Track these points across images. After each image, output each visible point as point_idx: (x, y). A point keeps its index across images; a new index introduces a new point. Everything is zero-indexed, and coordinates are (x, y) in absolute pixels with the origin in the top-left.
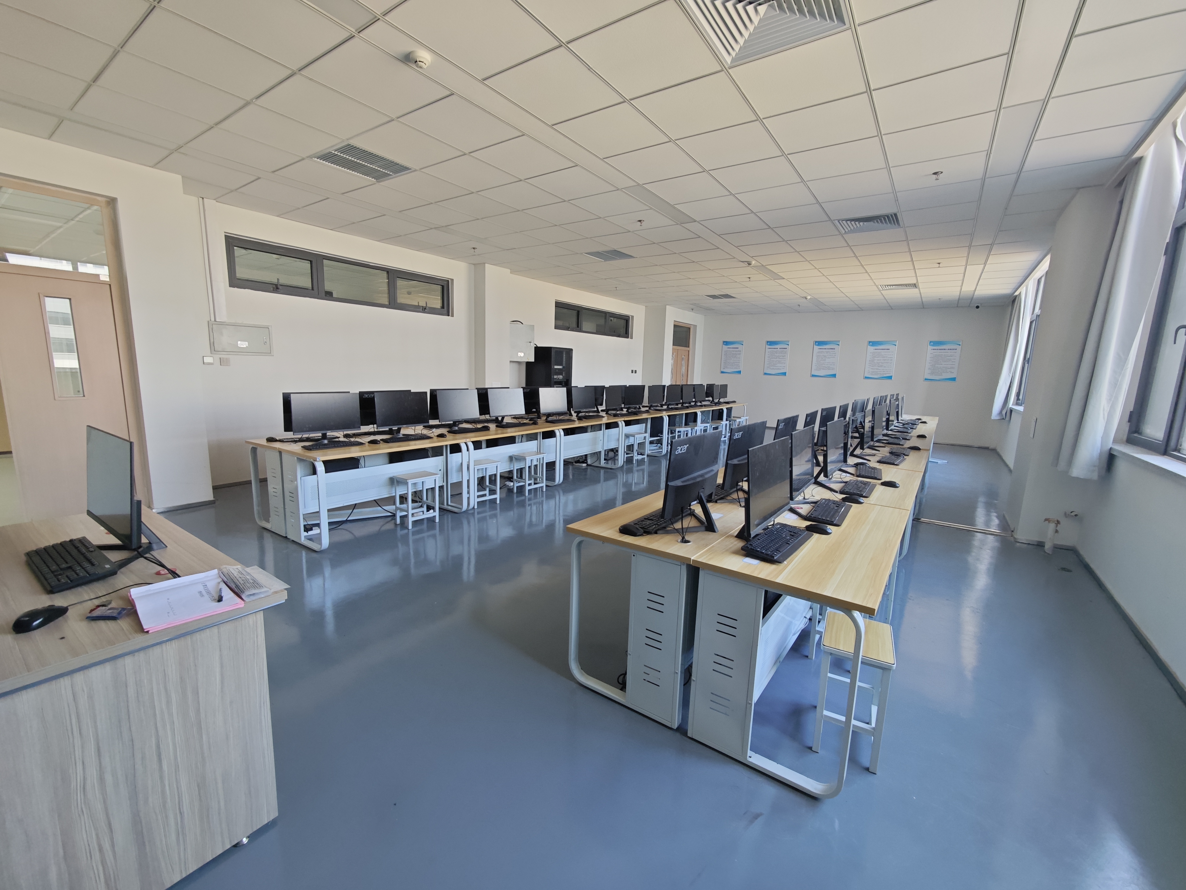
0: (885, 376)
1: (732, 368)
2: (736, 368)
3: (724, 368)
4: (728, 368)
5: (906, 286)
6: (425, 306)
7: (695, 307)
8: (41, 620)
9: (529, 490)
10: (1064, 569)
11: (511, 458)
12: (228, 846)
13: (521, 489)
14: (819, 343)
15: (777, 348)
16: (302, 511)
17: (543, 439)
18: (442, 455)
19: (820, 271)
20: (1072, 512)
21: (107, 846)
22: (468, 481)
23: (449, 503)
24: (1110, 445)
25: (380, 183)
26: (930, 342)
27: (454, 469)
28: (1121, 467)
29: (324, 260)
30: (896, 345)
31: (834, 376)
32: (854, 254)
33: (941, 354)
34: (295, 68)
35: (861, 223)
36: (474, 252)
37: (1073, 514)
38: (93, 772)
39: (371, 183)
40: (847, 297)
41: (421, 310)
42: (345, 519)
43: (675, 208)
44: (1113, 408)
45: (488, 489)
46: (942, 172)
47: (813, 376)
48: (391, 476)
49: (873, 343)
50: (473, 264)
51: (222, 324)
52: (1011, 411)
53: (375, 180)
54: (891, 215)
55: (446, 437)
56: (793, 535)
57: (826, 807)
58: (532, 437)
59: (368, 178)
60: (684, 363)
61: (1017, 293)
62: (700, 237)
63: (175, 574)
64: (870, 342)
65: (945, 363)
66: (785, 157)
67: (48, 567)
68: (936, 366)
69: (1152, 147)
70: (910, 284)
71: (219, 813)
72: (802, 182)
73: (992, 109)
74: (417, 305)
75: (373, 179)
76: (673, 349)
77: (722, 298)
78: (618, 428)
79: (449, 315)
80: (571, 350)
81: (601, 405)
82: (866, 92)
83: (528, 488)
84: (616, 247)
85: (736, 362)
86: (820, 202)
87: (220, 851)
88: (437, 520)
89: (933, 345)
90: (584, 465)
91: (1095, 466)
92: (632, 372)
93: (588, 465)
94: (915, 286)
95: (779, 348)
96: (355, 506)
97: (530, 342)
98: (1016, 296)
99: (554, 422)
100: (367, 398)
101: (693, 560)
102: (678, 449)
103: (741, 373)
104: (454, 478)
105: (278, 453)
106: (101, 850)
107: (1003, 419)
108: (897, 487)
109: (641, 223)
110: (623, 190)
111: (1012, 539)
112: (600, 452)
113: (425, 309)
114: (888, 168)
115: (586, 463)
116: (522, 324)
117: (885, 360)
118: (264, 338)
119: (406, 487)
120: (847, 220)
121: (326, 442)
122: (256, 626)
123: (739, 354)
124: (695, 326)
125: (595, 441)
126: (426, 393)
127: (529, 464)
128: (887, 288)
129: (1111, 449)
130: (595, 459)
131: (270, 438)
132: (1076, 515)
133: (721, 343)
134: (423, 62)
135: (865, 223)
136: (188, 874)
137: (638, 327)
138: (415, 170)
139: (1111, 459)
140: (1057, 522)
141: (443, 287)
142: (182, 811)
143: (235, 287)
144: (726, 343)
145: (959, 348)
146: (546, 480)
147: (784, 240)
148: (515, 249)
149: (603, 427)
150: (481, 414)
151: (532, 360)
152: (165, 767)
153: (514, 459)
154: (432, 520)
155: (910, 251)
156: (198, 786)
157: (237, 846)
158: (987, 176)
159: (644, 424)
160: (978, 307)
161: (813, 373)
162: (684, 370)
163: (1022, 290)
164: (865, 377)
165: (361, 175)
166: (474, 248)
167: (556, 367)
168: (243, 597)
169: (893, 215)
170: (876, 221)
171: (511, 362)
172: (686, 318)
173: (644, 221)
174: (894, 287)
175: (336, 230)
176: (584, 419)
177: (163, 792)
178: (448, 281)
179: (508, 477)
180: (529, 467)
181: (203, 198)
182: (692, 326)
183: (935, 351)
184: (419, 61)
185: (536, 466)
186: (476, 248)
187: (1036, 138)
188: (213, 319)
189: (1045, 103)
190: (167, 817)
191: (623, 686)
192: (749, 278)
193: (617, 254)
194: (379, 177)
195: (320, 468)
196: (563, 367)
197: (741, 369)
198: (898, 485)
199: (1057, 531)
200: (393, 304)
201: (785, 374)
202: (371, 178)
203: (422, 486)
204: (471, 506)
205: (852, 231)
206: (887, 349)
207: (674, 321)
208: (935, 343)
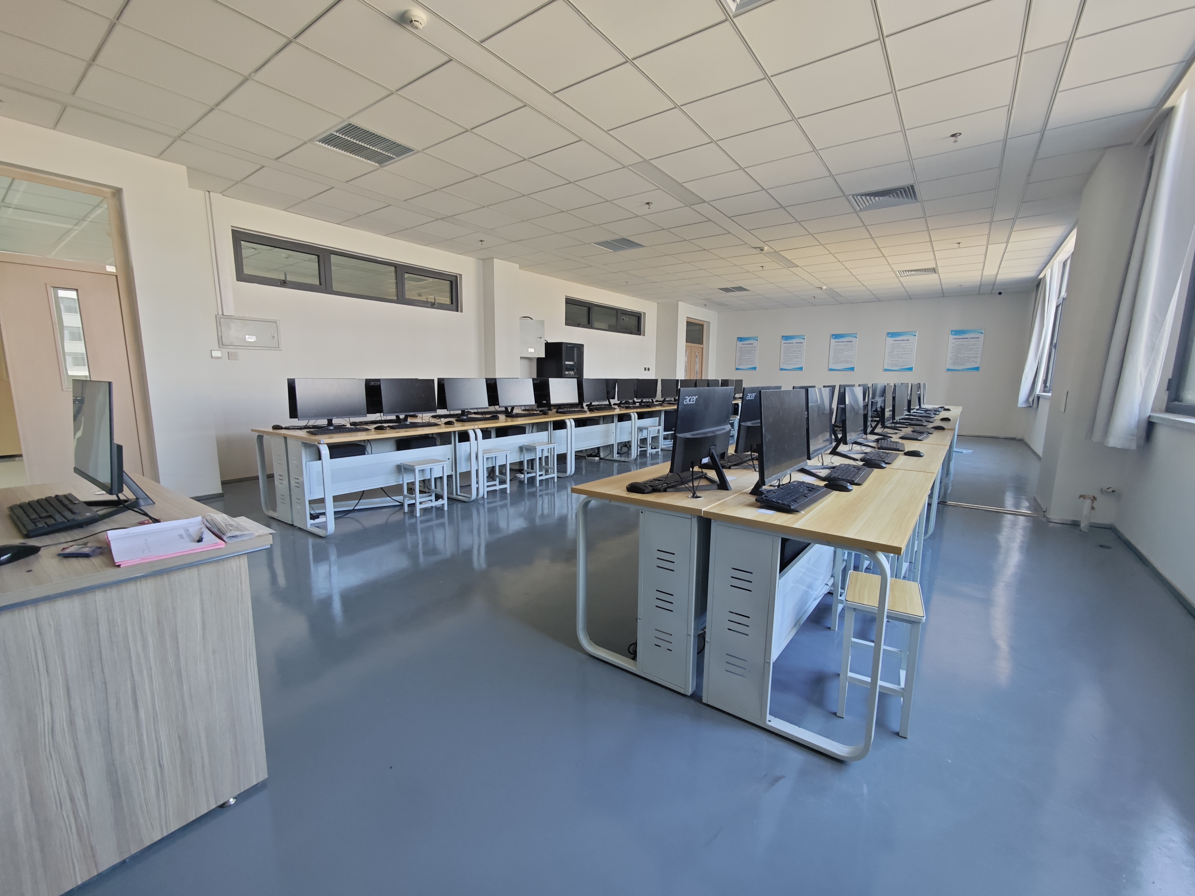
0: (905, 367)
1: (747, 364)
2: (751, 364)
3: (739, 365)
4: (743, 364)
5: (925, 271)
6: (434, 301)
7: (708, 303)
8: (9, 555)
9: (540, 481)
10: (1101, 546)
11: (521, 449)
12: (213, 806)
13: (532, 480)
14: (836, 336)
15: (793, 343)
16: (308, 497)
17: (553, 430)
18: (450, 443)
19: (835, 257)
20: (1108, 489)
21: (78, 794)
22: (477, 471)
23: (459, 493)
24: (1149, 413)
25: (384, 168)
26: (952, 331)
27: (463, 459)
28: (1161, 435)
29: (331, 255)
30: (916, 336)
31: (852, 369)
32: (870, 234)
33: (963, 343)
34: (291, 35)
35: (877, 198)
36: (482, 244)
37: (1110, 490)
38: (61, 714)
39: (375, 168)
40: (864, 285)
41: (430, 306)
42: (352, 508)
43: (683, 186)
44: (1150, 373)
45: (498, 480)
46: (960, 134)
47: (831, 370)
48: (399, 463)
49: (892, 335)
50: (481, 259)
51: (230, 317)
52: (1038, 398)
53: (378, 165)
54: (908, 188)
55: (453, 424)
56: (811, 490)
57: (854, 770)
58: (541, 427)
59: (371, 162)
60: (697, 360)
61: (1041, 276)
62: (710, 220)
63: (156, 521)
64: (888, 333)
65: (969, 352)
66: (795, 122)
67: (28, 516)
68: (959, 355)
69: (1185, 94)
70: (929, 269)
71: (203, 770)
72: (814, 151)
73: (1013, 55)
74: (426, 300)
75: (376, 164)
76: (686, 346)
77: (735, 291)
78: (631, 421)
79: (458, 311)
80: (582, 346)
81: (614, 398)
82: (879, 39)
83: (539, 478)
84: (624, 235)
85: (752, 359)
86: (833, 174)
87: (204, 811)
88: (446, 508)
89: (954, 335)
90: (597, 459)
91: (1133, 435)
92: (645, 369)
93: (600, 459)
94: (934, 270)
95: (794, 343)
96: (362, 495)
97: (540, 338)
98: (1041, 279)
99: (566, 412)
100: (373, 385)
101: (704, 511)
102: (687, 399)
103: (756, 369)
104: (462, 468)
105: (283, 439)
106: (72, 799)
107: (1030, 407)
108: (921, 456)
109: (649, 206)
110: (629, 167)
111: (1044, 519)
112: (613, 445)
113: (434, 304)
114: (904, 131)
115: (599, 456)
116: (532, 319)
117: (904, 351)
118: (272, 332)
119: (414, 476)
120: (862, 195)
121: (332, 428)
122: (240, 572)
123: (754, 350)
124: (709, 323)
125: (607, 434)
126: (433, 380)
127: (539, 456)
128: (906, 274)
129: (1150, 417)
130: (608, 452)
131: (276, 425)
132: (1113, 491)
133: (736, 339)
134: (418, 22)
135: (881, 198)
136: (170, 832)
137: (650, 324)
138: (418, 152)
139: (1150, 426)
140: (1092, 498)
141: (451, 282)
142: (161, 764)
143: (242, 281)
144: (740, 339)
145: (982, 336)
146: (557, 472)
147: (797, 221)
148: (523, 240)
149: (616, 419)
150: (490, 405)
151: (543, 355)
152: (142, 715)
153: (524, 449)
154: (440, 509)
155: (928, 230)
156: (179, 738)
157: (223, 806)
158: (1008, 137)
159: (658, 418)
160: (1000, 293)
161: (831, 367)
162: (698, 368)
163: (1047, 272)
164: (885, 369)
165: (364, 159)
166: (481, 241)
167: (567, 363)
168: (225, 538)
169: (910, 187)
170: (891, 195)
171: (521, 358)
172: (699, 314)
173: (652, 203)
174: (912, 272)
175: (342, 224)
176: (595, 411)
177: (141, 742)
178: (457, 276)
179: (518, 468)
180: (540, 459)
181: (209, 192)
182: (705, 323)
183: (956, 340)
184: (415, 21)
185: (547, 457)
186: (484, 241)
187: (1060, 89)
188: (220, 313)
189: (1069, 45)
190: (145, 769)
191: (633, 655)
192: (762, 267)
193: (625, 243)
194: (382, 160)
195: (325, 451)
196: (574, 363)
197: (757, 366)
198: (922, 455)
199: (1093, 508)
200: (401, 299)
201: (801, 369)
202: (374, 163)
203: (430, 475)
204: (481, 495)
205: (867, 208)
206: (907, 340)
207: (687, 317)
208: (956, 332)
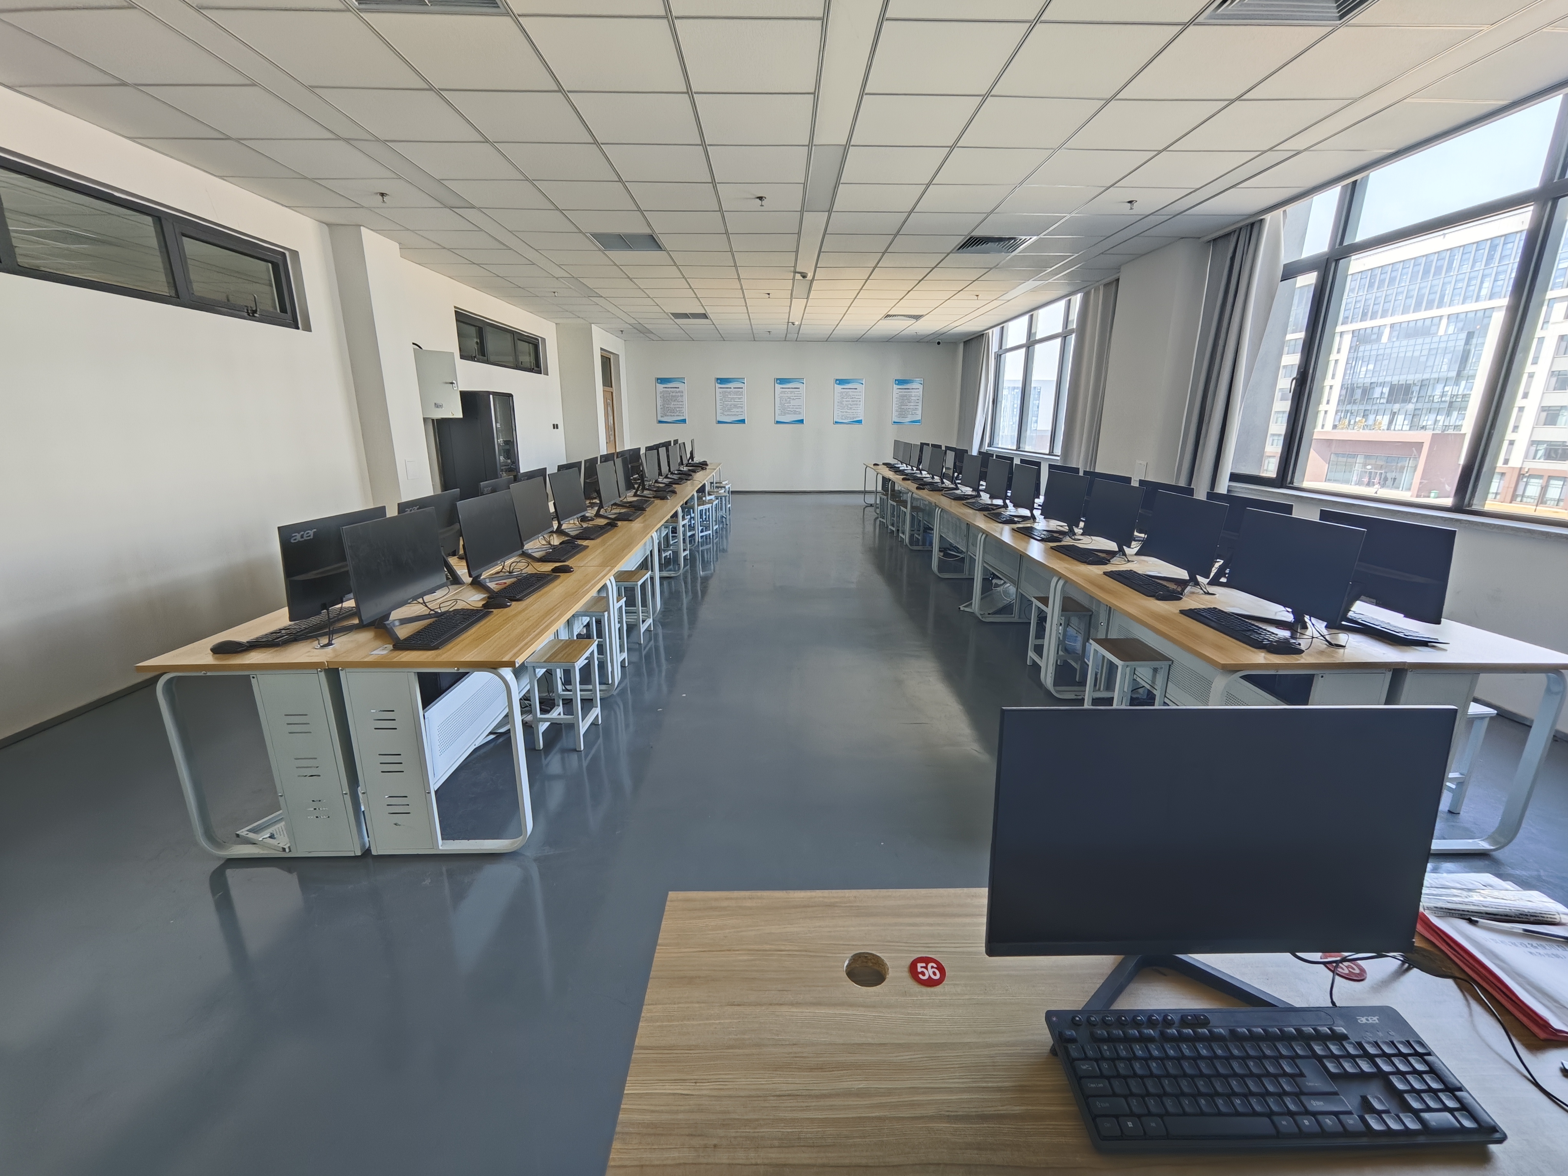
1: (674, 416)
2: (679, 416)
3: (662, 417)
4: (668, 416)
5: (911, 317)
6: (253, 305)
14: (782, 381)
15: (731, 388)
16: (434, 784)
26: (895, 380)
30: (863, 384)
31: (801, 421)
32: (925, 276)
33: (906, 394)
35: (986, 243)
41: (246, 314)
43: (837, 187)
47: (778, 422)
49: (841, 382)
50: (327, 224)
60: (610, 410)
61: (986, 332)
62: (799, 233)
64: (836, 380)
65: (911, 404)
66: (1054, 151)
68: (902, 407)
70: (916, 316)
72: (1021, 182)
76: (603, 391)
77: (691, 318)
79: (298, 328)
80: (511, 395)
84: (659, 231)
85: (679, 408)
86: (993, 212)
89: (898, 384)
94: (919, 317)
98: (983, 334)
103: (686, 422)
109: (759, 203)
110: (814, 147)
113: (254, 312)
114: (1109, 187)
117: (853, 401)
123: (682, 396)
124: (618, 356)
128: (892, 318)
133: (655, 380)
135: (989, 244)
137: (552, 355)
138: (504, 14)
141: (275, 264)
144: (660, 381)
145: (921, 387)
147: (885, 252)
148: (472, 208)
151: (455, 414)
155: (976, 280)
158: (1155, 213)
160: (939, 343)
161: (777, 419)
163: (996, 329)
164: (836, 422)
166: (382, 195)
170: (1001, 243)
174: (899, 317)
178: (284, 252)
182: (614, 355)
183: (899, 390)
186: (388, 195)
193: (642, 242)
197: (686, 416)
200: (182, 295)
201: (743, 421)
206: (854, 389)
207: (601, 348)
208: (900, 382)
